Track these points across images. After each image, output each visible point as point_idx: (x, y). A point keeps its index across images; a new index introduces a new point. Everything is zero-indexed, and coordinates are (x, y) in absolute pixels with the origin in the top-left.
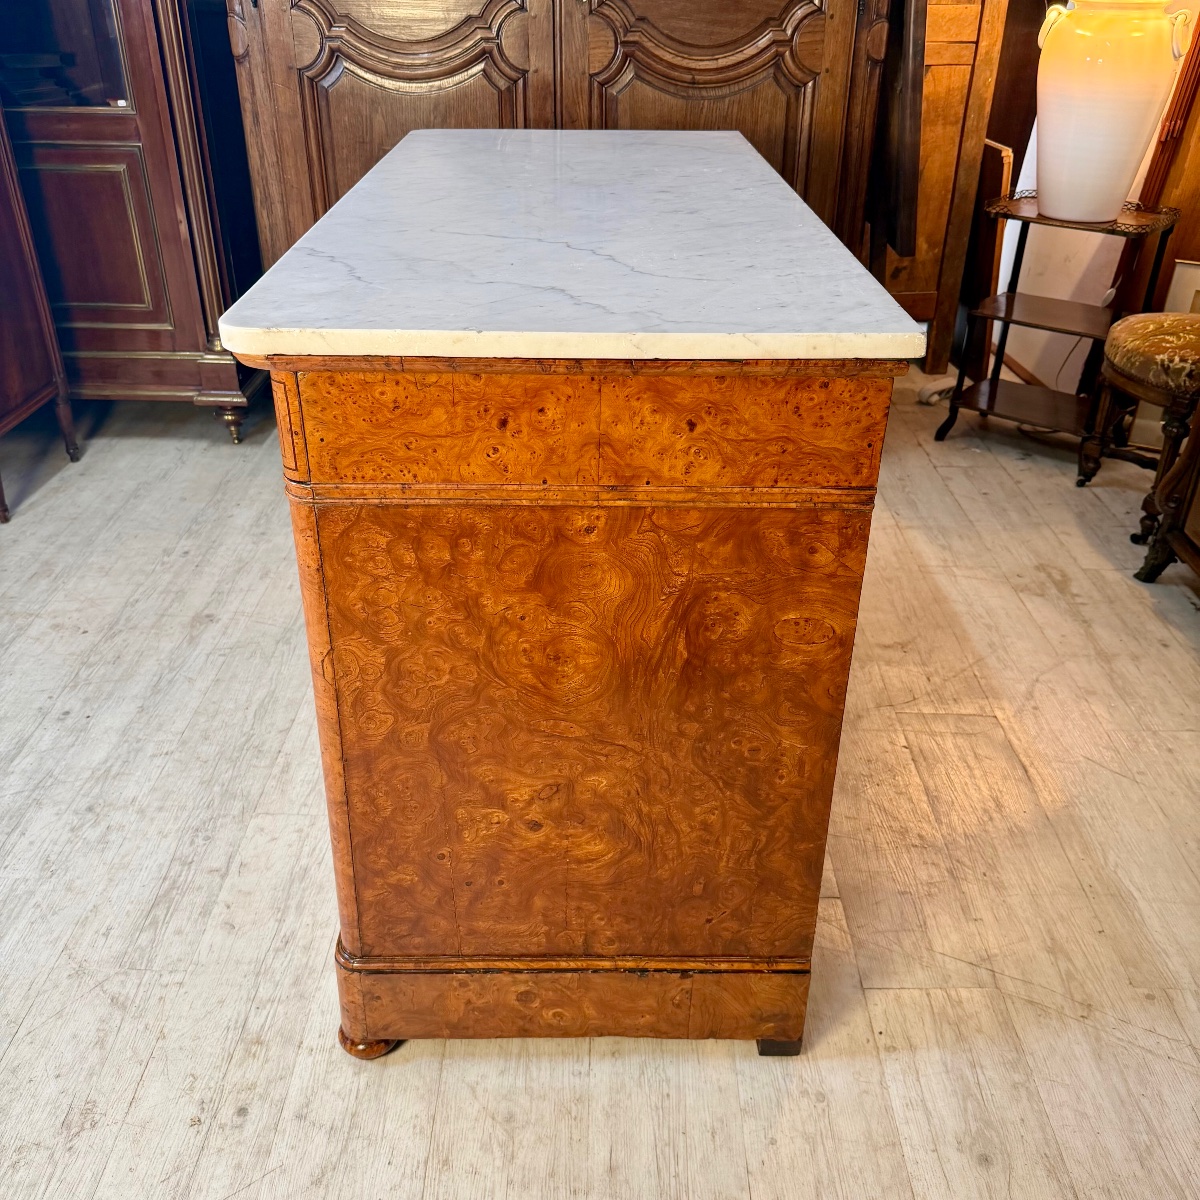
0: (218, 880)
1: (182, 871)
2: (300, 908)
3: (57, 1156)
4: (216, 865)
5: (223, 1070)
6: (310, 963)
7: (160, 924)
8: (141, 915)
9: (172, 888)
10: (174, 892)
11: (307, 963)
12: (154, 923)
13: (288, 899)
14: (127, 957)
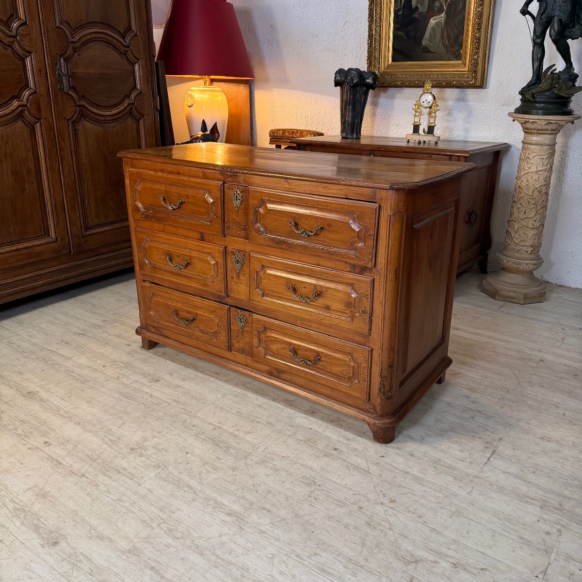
0: (220, 429)
1: (206, 436)
2: (257, 417)
3: (320, 489)
4: (211, 428)
5: (315, 448)
6: (286, 422)
8: (219, 449)
10: (215, 439)
12: (227, 447)
13: (249, 419)
14: (238, 457)
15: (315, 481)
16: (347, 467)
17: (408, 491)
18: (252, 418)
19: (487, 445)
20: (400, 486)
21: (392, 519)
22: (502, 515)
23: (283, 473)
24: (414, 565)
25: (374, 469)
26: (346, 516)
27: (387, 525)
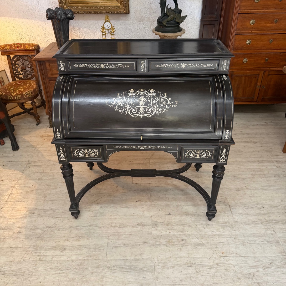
0: (127, 260)
1: (125, 269)
2: (136, 242)
3: (197, 265)
4: (123, 262)
5: (175, 245)
6: (150, 237)
7: (141, 267)
8: (139, 272)
9: (130, 269)
10: (132, 268)
11: (150, 238)
12: (141, 269)
13: (133, 245)
14: (151, 271)
15: (192, 262)
16: (195, 247)
17: (222, 244)
18: (134, 244)
19: (225, 204)
20: (218, 243)
21: (231, 262)
22: (255, 235)
23: (177, 267)
24: (254, 278)
25: (204, 241)
26: (217, 272)
27: (232, 266)
